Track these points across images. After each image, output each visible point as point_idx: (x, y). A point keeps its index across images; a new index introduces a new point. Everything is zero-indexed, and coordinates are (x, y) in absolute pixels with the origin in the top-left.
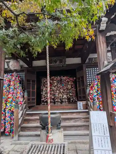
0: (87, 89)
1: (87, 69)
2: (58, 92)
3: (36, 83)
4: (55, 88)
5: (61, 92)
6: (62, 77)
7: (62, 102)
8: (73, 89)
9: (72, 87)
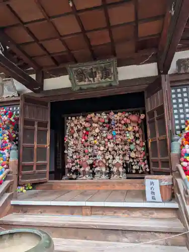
0: (172, 141)
1: (173, 91)
2: (102, 148)
3: (49, 128)
4: (95, 141)
5: (110, 149)
6: (112, 113)
7: (110, 174)
8: (138, 142)
9: (136, 138)
